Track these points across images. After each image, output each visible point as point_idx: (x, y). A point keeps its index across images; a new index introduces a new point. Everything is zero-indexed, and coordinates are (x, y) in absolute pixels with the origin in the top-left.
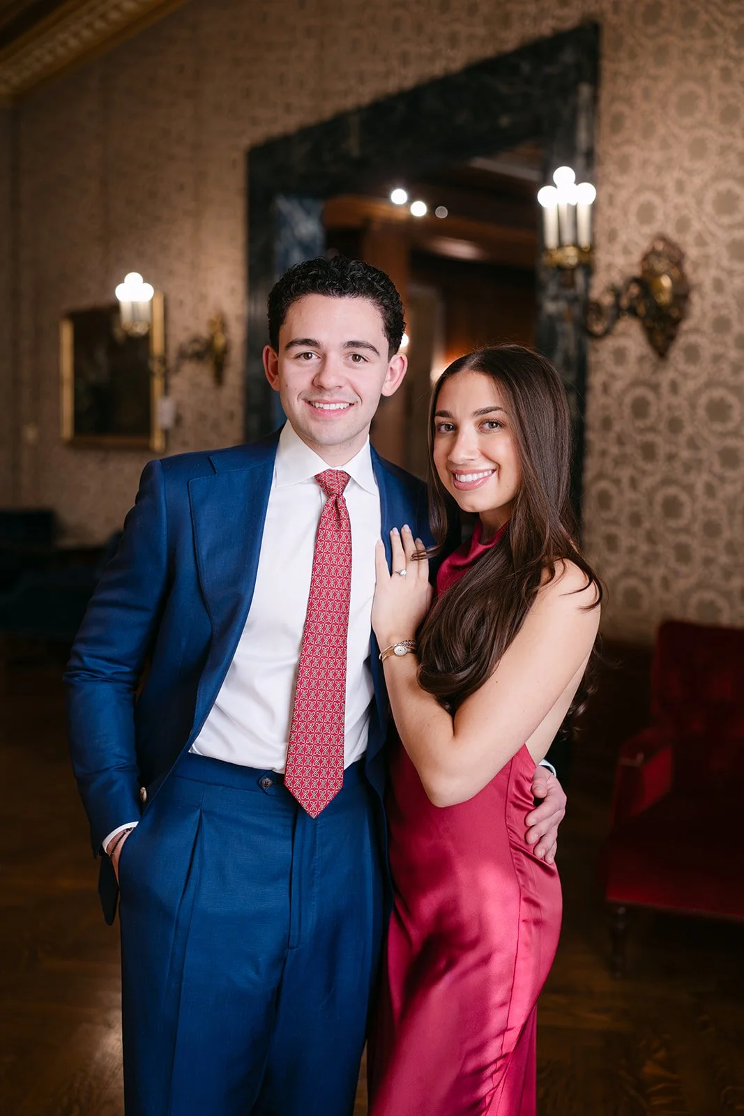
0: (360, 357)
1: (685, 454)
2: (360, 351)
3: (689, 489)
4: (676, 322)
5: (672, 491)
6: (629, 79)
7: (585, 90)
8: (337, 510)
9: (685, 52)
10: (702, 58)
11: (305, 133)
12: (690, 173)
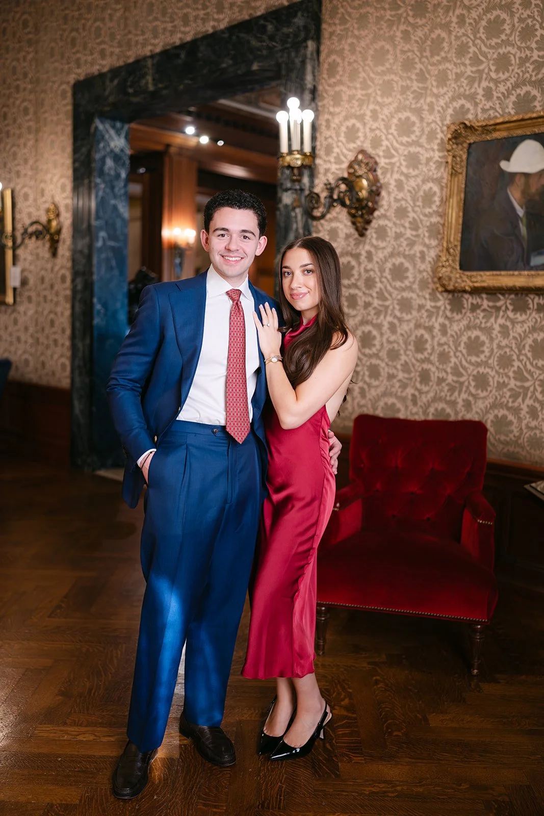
0: (247, 237)
1: (376, 303)
2: (247, 234)
3: (379, 327)
4: (372, 211)
5: (368, 328)
6: (341, 38)
7: (311, 44)
8: (238, 307)
9: (379, 19)
10: (391, 24)
11: (115, 72)
12: (382, 105)
